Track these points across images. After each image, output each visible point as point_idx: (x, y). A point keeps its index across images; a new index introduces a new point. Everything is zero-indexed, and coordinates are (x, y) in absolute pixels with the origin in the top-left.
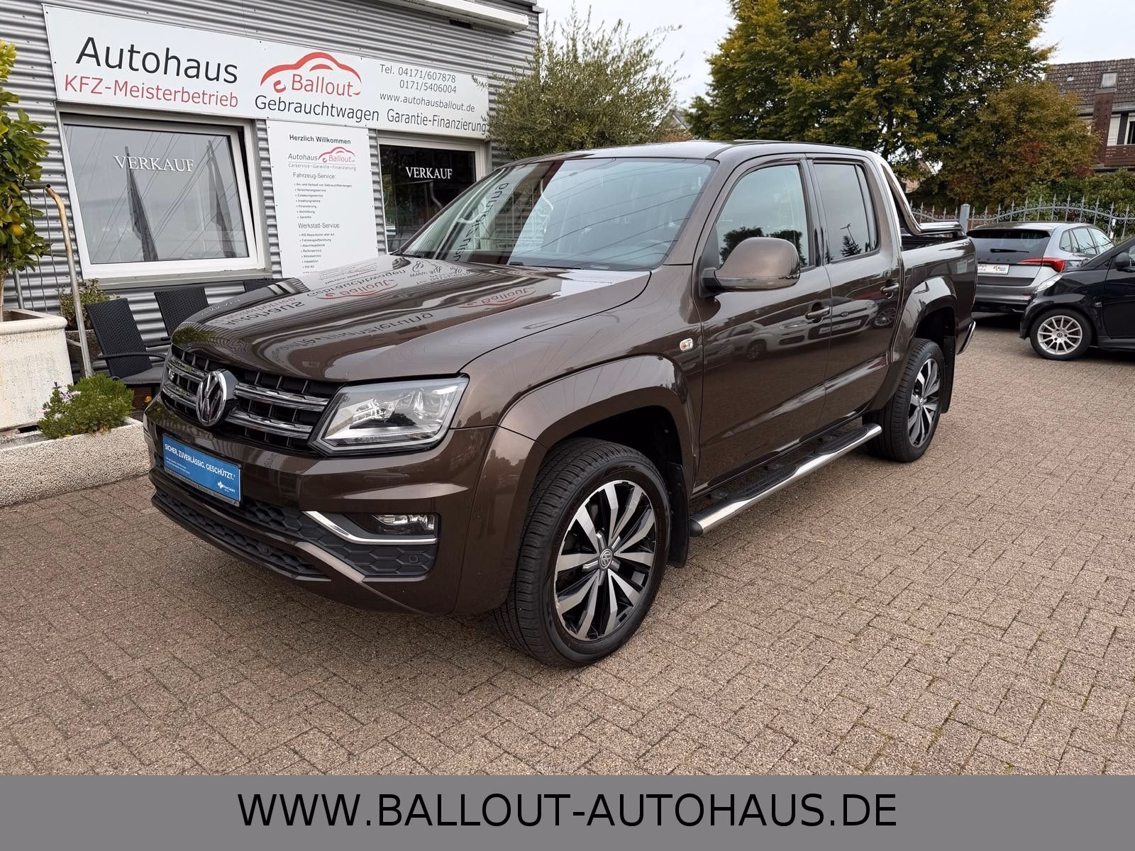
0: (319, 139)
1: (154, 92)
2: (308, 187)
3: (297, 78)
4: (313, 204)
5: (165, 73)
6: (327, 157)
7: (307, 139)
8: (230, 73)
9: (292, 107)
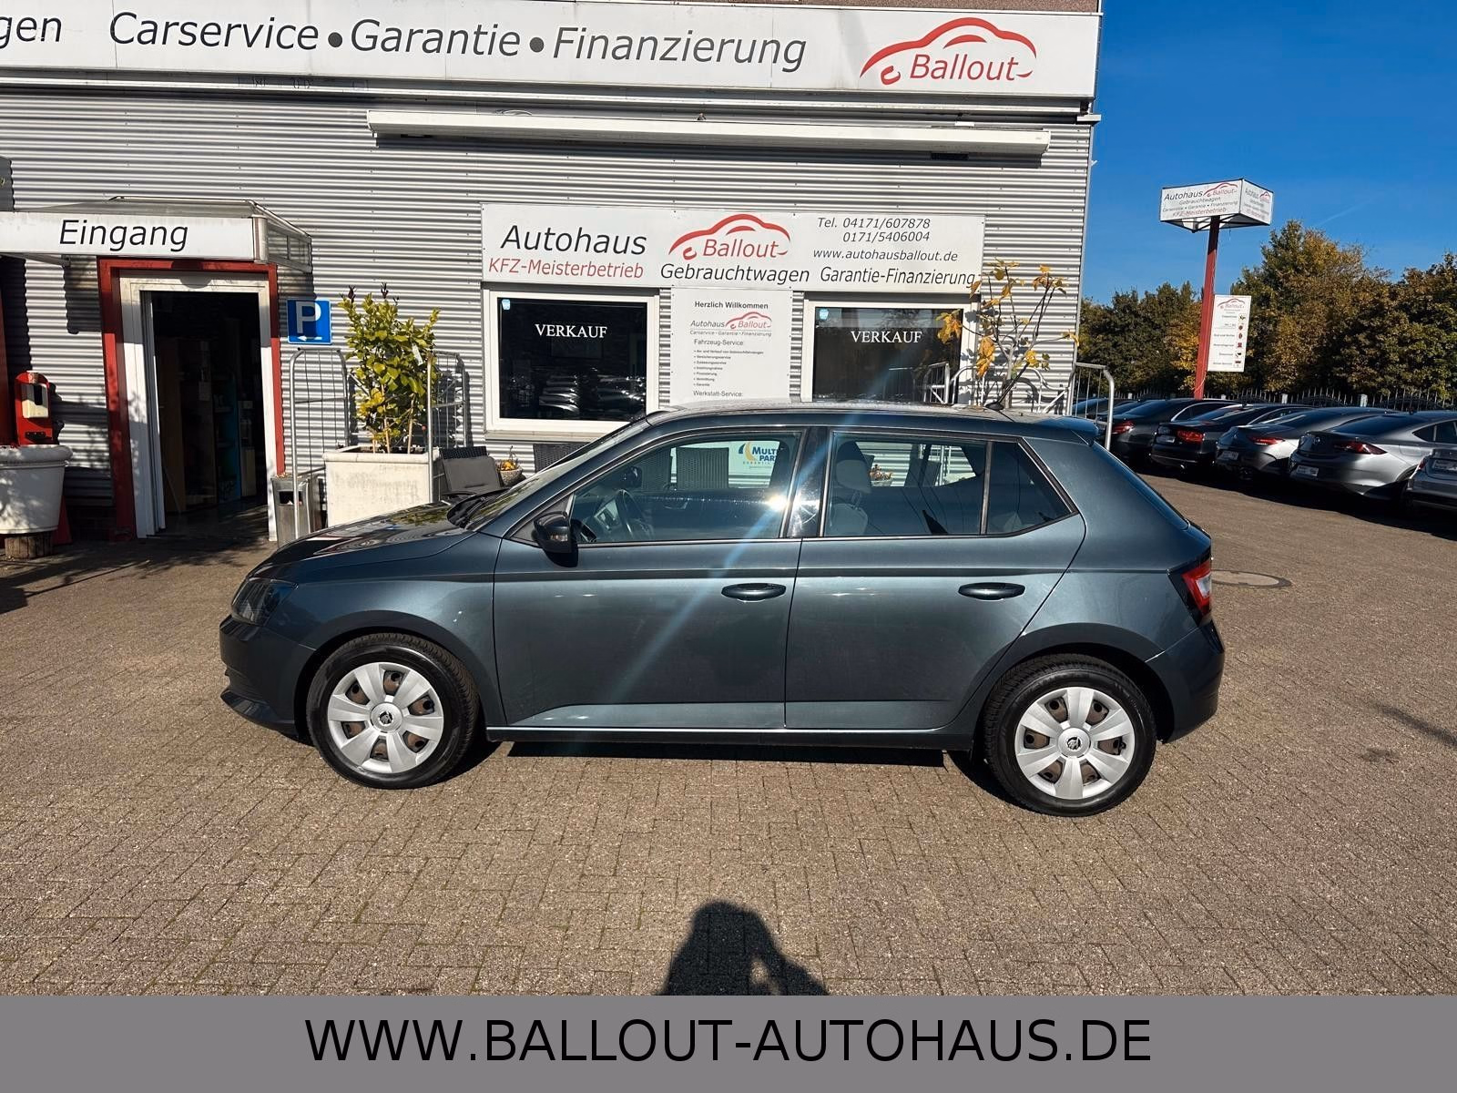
0: (728, 305)
1: (564, 268)
2: (710, 354)
3: (711, 244)
4: (715, 371)
5: (576, 250)
6: (736, 323)
7: (715, 305)
8: (640, 245)
9: (702, 273)
